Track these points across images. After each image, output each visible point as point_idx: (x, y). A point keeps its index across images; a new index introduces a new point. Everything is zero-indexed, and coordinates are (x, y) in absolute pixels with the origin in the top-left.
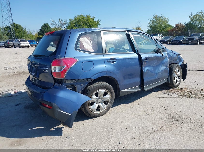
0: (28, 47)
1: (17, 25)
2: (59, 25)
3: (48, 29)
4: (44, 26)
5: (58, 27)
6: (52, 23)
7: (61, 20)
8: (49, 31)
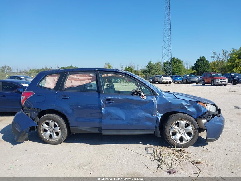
0: (170, 83)
1: (176, 59)
2: (222, 57)
3: (203, 63)
4: (200, 59)
5: (220, 60)
6: (213, 55)
7: (225, 52)
8: (205, 65)
